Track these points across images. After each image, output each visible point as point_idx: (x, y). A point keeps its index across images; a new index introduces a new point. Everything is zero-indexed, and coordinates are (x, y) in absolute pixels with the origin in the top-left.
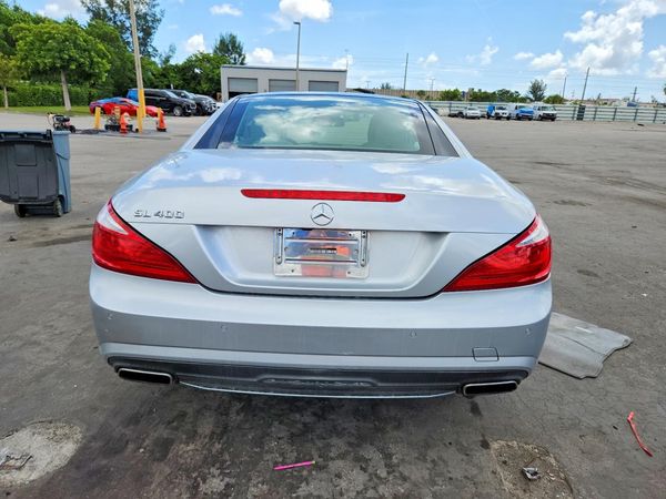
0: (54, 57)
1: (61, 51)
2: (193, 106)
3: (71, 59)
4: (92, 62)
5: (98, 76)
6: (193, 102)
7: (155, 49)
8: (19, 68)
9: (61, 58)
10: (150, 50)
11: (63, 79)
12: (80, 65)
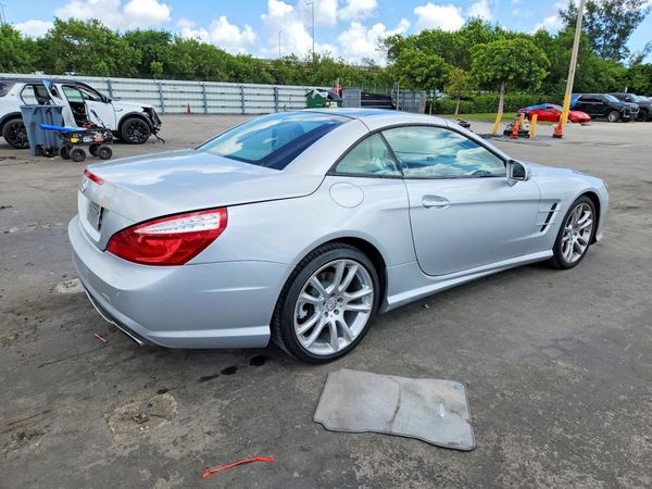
0: (497, 70)
1: (504, 64)
2: (634, 110)
3: (511, 70)
4: (530, 72)
5: (533, 85)
6: (637, 106)
7: (627, 50)
8: (470, 81)
9: (503, 71)
10: (621, 51)
11: (503, 89)
12: (519, 75)
